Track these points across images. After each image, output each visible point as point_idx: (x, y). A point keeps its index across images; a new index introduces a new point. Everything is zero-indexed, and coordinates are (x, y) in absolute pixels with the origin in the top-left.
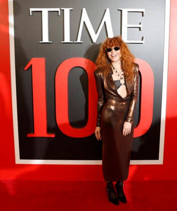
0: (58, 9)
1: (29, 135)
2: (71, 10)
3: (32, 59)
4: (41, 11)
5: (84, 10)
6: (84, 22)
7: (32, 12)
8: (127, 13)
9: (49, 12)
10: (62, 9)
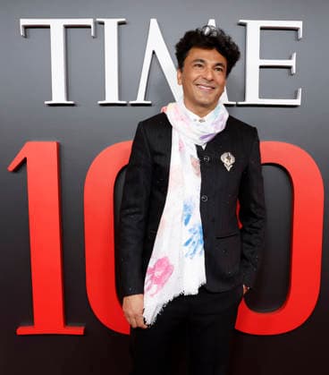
0: (89, 22)
1: (22, 330)
2: (120, 24)
3: (27, 143)
4: (48, 27)
5: (154, 22)
6: (154, 53)
7: (26, 27)
8: (258, 31)
9: (67, 27)
10: (98, 20)
